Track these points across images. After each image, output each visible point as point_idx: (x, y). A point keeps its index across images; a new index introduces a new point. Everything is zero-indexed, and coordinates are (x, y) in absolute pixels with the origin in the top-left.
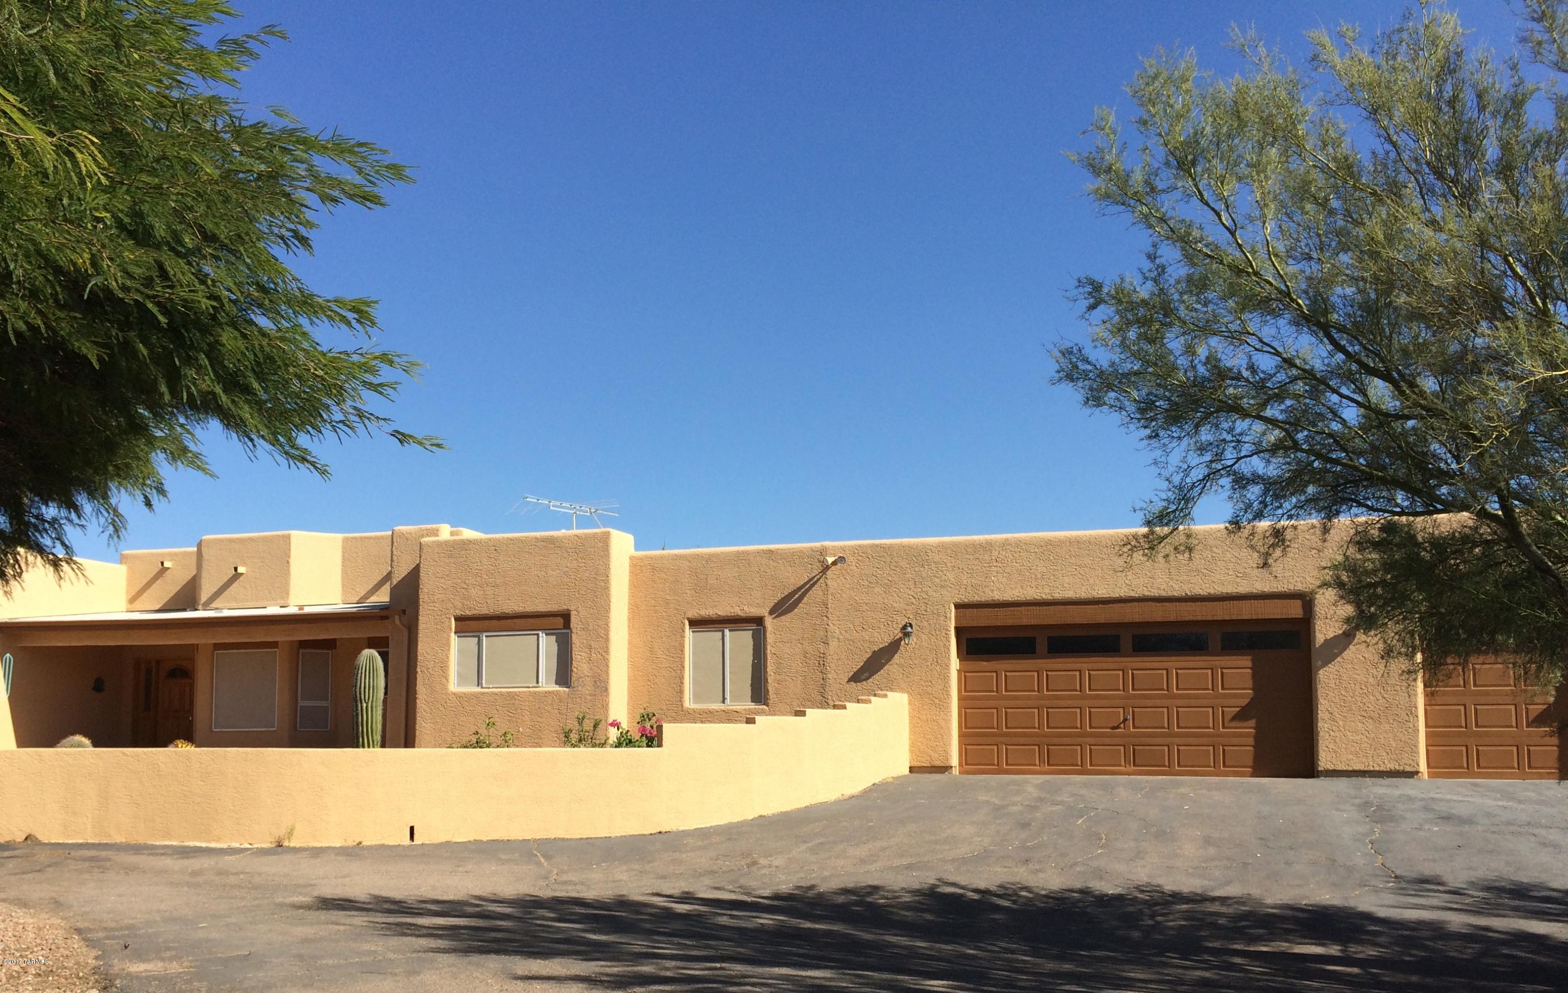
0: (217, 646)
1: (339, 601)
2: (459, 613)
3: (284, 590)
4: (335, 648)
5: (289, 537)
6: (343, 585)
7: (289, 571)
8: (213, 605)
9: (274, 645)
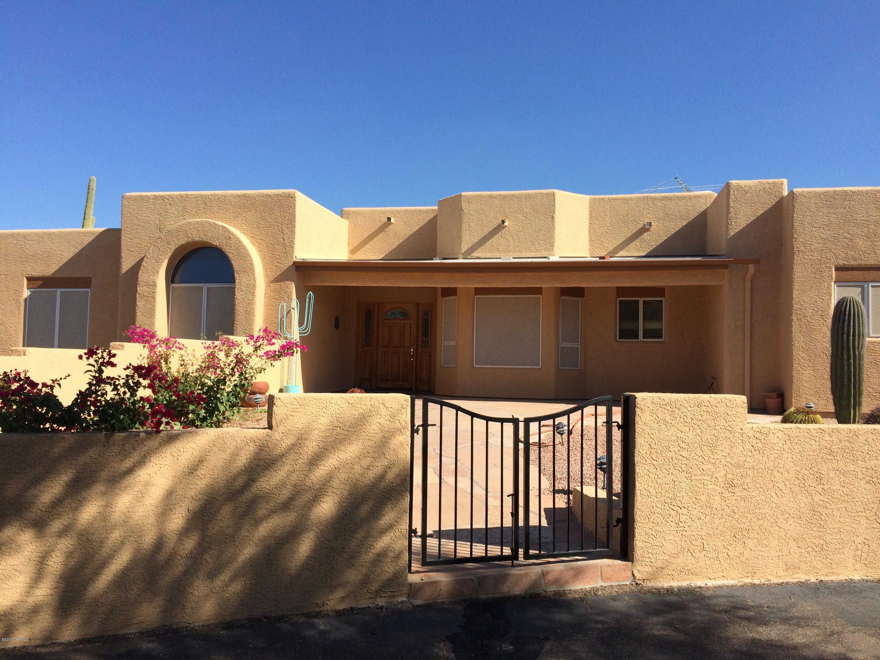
0: (478, 291)
1: (588, 255)
2: (841, 262)
3: (550, 243)
4: (584, 296)
5: (553, 195)
6: (591, 241)
7: (553, 225)
8: (475, 255)
9: (538, 291)
